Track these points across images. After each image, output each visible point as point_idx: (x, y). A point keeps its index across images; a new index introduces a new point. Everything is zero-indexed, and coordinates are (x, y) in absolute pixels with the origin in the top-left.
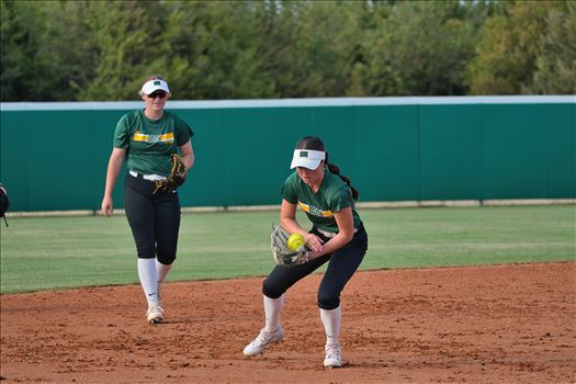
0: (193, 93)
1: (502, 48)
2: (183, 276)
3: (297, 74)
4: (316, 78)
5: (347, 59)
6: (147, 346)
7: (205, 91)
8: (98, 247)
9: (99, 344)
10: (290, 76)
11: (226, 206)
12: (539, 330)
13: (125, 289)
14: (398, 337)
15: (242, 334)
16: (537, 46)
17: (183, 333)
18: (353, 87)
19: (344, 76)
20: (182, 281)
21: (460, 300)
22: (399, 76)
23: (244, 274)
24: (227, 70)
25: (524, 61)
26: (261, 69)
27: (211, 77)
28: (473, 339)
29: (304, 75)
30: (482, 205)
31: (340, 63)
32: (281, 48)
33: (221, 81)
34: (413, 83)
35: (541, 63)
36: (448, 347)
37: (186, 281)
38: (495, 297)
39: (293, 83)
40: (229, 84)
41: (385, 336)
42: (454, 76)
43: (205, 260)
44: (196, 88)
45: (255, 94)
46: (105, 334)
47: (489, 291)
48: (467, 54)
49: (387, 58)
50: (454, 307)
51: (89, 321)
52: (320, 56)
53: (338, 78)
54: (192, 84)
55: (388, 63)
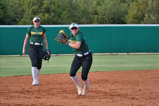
0: (50, 23)
1: (136, 11)
2: (42, 73)
3: (79, 18)
4: (84, 19)
5: (93, 14)
6: (30, 92)
7: (54, 22)
8: (20, 65)
9: (16, 92)
10: (77, 18)
11: (57, 54)
12: (138, 89)
13: (25, 77)
14: (99, 90)
15: (56, 89)
16: (145, 11)
17: (40, 89)
18: (94, 22)
19: (92, 18)
20: (41, 75)
21: (117, 80)
22: (107, 19)
23: (59, 73)
24: (59, 16)
25: (141, 15)
26: (69, 16)
27: (55, 18)
28: (119, 91)
29: (81, 18)
30: (128, 54)
31: (91, 15)
32: (75, 11)
33: (58, 20)
34: (111, 21)
35: (146, 15)
36: (112, 93)
37: (43, 75)
38: (127, 80)
39: (78, 20)
40: (60, 20)
41: (95, 90)
42: (122, 19)
43: (49, 69)
44: (51, 22)
45: (67, 23)
46: (18, 89)
47: (126, 78)
48: (126, 13)
49: (104, 14)
50: (115, 82)
51: (14, 85)
52: (85, 13)
53: (90, 19)
54: (50, 21)
55: (104, 15)
